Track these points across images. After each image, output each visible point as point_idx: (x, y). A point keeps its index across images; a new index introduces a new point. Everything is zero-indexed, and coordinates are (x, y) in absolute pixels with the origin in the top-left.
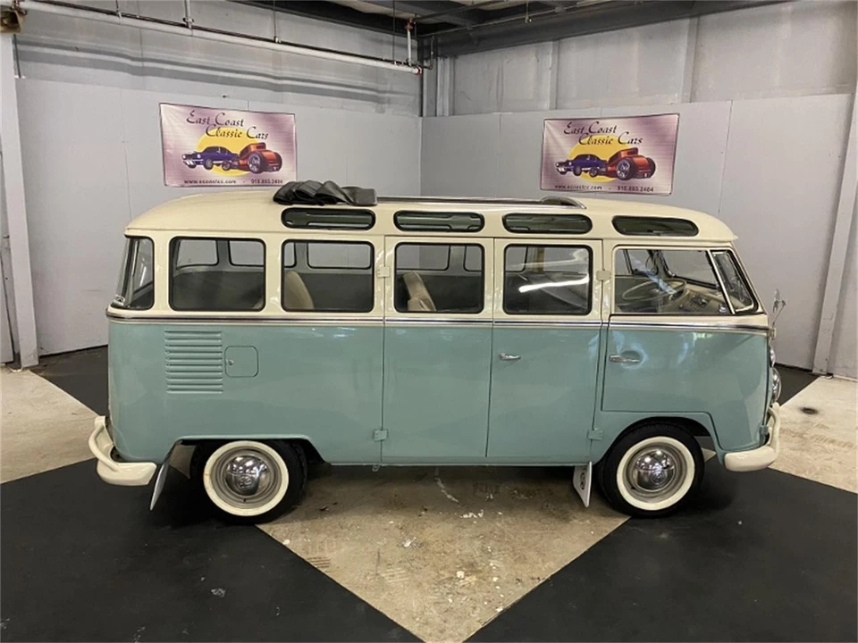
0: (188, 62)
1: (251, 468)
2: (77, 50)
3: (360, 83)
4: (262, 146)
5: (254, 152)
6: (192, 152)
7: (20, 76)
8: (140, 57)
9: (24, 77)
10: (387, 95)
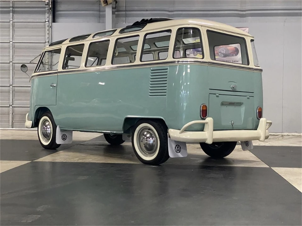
2: (147, 10)
8: (173, 10)
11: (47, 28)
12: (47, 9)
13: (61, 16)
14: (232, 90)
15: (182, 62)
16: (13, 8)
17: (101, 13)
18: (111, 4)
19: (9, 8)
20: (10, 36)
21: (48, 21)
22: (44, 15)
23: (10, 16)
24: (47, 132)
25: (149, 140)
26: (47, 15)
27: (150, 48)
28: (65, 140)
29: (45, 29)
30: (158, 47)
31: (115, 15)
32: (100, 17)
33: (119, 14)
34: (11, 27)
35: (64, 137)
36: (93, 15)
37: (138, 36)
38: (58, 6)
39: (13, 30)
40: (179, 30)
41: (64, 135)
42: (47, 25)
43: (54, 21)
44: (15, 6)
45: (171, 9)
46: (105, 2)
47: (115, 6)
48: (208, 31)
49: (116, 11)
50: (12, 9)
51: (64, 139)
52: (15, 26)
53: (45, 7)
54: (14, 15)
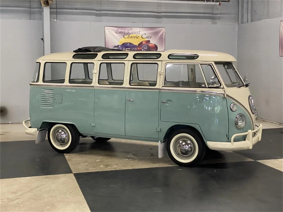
0: (119, 10)
1: (63, 134)
2: (77, 9)
3: (202, 11)
4: (149, 42)
5: (144, 44)
6: (117, 45)
7: (57, 20)
8: (100, 9)
9: (58, 20)
10: (218, 15)
32: (31, 14)
36: (24, 12)
45: (98, 8)
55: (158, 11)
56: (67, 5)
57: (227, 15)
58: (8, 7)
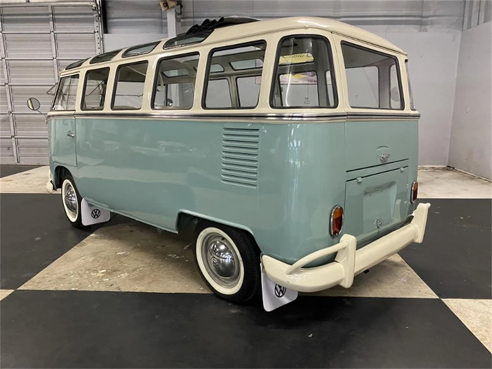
10: (430, 19)
11: (97, 41)
12: (95, 15)
13: (115, 26)
14: (381, 163)
15: (290, 119)
16: (53, 15)
17: (163, 21)
18: (173, 7)
19: (48, 15)
20: (53, 51)
21: (98, 32)
22: (92, 24)
23: (49, 25)
24: (72, 202)
25: (224, 256)
26: (96, 24)
27: (223, 71)
28: (98, 217)
29: (95, 42)
30: (236, 69)
31: (180, 23)
32: (162, 26)
33: (186, 22)
34: (53, 40)
35: (96, 213)
36: (154, 24)
37: (197, 53)
38: (110, 12)
39: (56, 44)
40: (283, 42)
41: (96, 211)
42: (96, 37)
43: (106, 31)
44: (56, 12)
46: (165, 5)
47: (180, 11)
48: (344, 43)
49: (182, 18)
50: (51, 16)
51: (96, 217)
52: (58, 39)
53: (92, 14)
54: (56, 24)
55: (335, 16)
56: (207, 12)
57: (444, 18)
58: (132, 18)
